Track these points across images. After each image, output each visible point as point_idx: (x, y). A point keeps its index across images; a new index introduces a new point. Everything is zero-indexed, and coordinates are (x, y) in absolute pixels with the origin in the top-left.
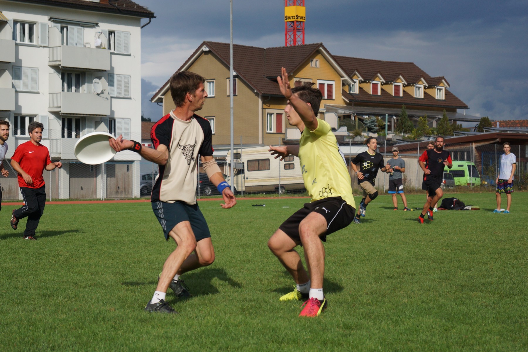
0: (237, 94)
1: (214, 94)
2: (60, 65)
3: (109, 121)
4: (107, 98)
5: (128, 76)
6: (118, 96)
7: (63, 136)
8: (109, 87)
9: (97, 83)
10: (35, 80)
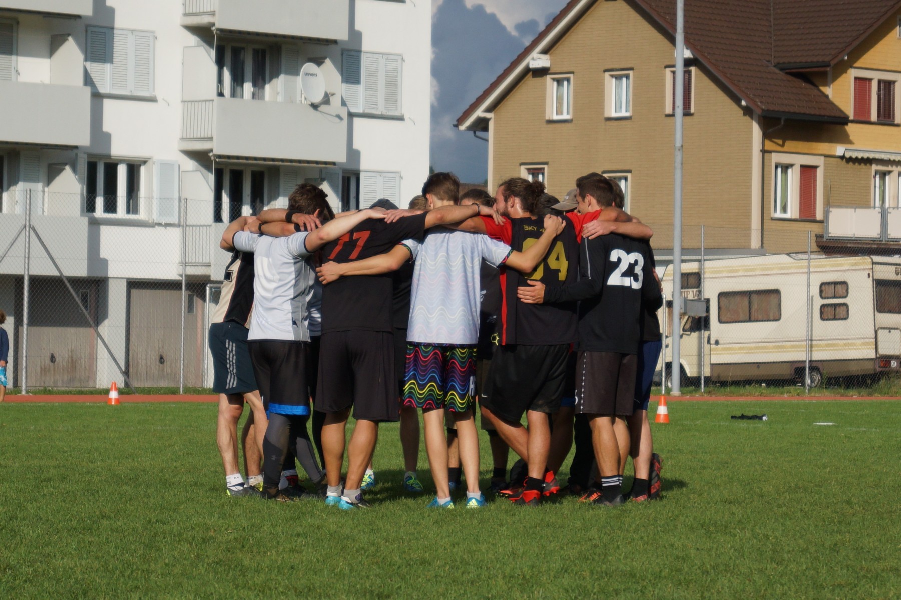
0: (692, 111)
1: (631, 108)
2: (213, 25)
3: (343, 178)
4: (339, 117)
5: (396, 58)
6: (368, 111)
7: (218, 218)
8: (344, 85)
9: (313, 75)
10: (146, 67)
